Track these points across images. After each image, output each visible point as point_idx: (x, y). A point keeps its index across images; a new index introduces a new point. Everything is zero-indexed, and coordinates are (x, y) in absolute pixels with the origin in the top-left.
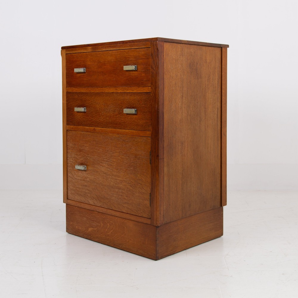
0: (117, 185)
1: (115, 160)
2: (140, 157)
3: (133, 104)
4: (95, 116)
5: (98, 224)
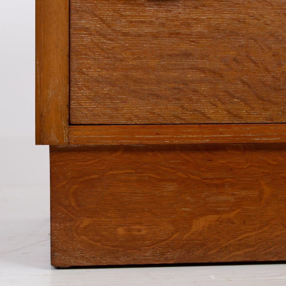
5: (243, 193)
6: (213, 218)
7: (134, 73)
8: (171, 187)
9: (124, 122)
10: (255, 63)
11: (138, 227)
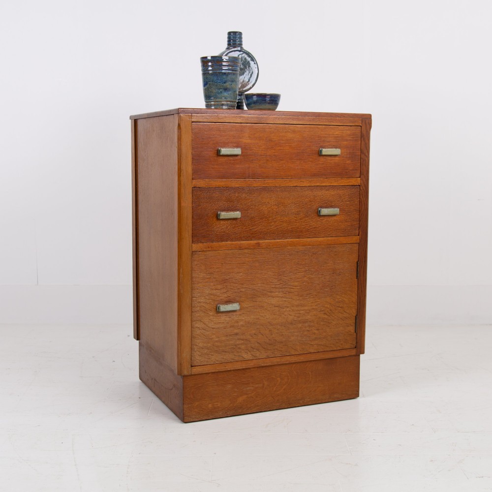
0: (299, 319)
1: (296, 284)
2: (342, 271)
3: (331, 202)
4: (260, 223)
5: (257, 385)
6: (245, 397)
7: (216, 343)
8: (229, 386)
9: (212, 363)
10: (262, 335)
11: (216, 403)
